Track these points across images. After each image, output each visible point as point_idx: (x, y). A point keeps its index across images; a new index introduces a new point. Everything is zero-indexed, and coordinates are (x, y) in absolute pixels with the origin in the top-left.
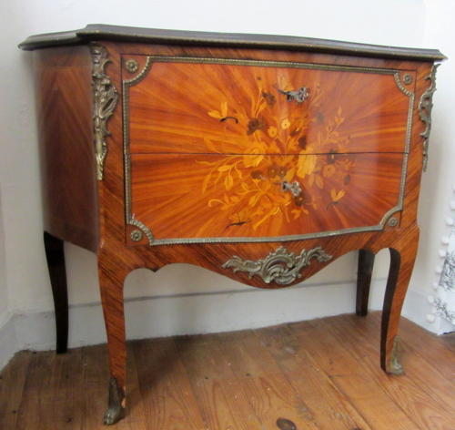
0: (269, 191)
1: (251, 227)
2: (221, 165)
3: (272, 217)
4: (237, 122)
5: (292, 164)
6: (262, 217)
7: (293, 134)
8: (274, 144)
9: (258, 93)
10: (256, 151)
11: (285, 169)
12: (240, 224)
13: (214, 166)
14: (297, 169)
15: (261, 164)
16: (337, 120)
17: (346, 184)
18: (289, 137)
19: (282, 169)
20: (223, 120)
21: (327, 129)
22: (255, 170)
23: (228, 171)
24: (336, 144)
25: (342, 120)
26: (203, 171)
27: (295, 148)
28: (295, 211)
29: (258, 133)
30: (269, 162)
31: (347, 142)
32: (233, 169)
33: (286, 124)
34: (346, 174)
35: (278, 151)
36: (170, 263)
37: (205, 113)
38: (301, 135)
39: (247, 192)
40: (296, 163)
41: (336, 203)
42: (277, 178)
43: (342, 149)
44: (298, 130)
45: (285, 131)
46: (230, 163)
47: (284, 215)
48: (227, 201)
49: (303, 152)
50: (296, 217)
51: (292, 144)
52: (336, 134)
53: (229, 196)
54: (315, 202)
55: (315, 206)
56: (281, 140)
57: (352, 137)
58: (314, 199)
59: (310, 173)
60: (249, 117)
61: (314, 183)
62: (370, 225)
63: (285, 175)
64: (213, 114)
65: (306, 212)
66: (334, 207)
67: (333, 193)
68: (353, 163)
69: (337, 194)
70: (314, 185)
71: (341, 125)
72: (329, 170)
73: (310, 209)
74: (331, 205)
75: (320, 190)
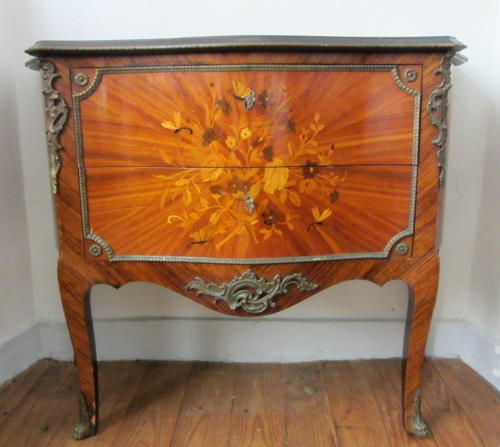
0: (231, 207)
1: (214, 248)
2: (178, 179)
3: (236, 237)
4: (191, 132)
5: (257, 178)
6: (225, 235)
7: (256, 144)
8: (233, 155)
9: (212, 100)
10: (214, 164)
11: (249, 184)
12: (202, 243)
13: (170, 180)
14: (264, 183)
15: (219, 178)
16: (313, 127)
17: (332, 202)
18: (251, 148)
19: (245, 183)
20: (177, 131)
21: (301, 137)
22: (214, 184)
23: (185, 185)
24: (316, 156)
25: (321, 127)
26: (160, 185)
27: (259, 160)
28: (263, 231)
29: (214, 143)
30: (229, 175)
31: (331, 152)
32: (191, 184)
33: (246, 134)
34: (332, 191)
35: (239, 163)
36: (133, 281)
37: (158, 124)
38: (265, 145)
39: (207, 208)
40: (262, 178)
41: (320, 223)
42: (240, 194)
43: (323, 161)
44: (261, 140)
45: (246, 141)
46: (187, 178)
47: (251, 235)
48: (186, 217)
49: (269, 164)
50: (266, 237)
51: (255, 156)
52: (315, 144)
53: (189, 212)
54: (290, 222)
55: (291, 227)
56: (242, 152)
57: (336, 146)
58: (288, 218)
59: (280, 189)
60: (204, 127)
61: (288, 199)
62: (370, 251)
63: (249, 189)
64: (167, 125)
65: (280, 232)
66: (318, 228)
67: (315, 212)
68: (341, 177)
69: (321, 213)
70: (288, 202)
71: (320, 132)
72: (307, 185)
73: (284, 229)
74: (313, 225)
75: (297, 208)
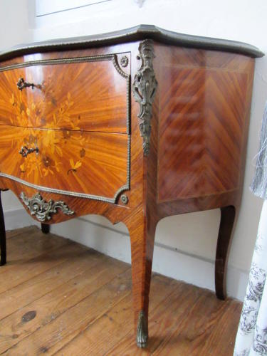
1: (27, 176)
5: (40, 135)
7: (38, 113)
8: (29, 120)
12: (23, 172)
14: (42, 140)
16: (67, 103)
17: (82, 156)
18: (36, 116)
19: (35, 138)
21: (60, 110)
24: (70, 123)
25: (72, 103)
27: (40, 123)
28: (44, 170)
29: (23, 112)
31: (79, 121)
33: (33, 106)
34: (81, 149)
38: (42, 115)
40: (42, 135)
41: (75, 170)
42: (33, 144)
43: (74, 127)
44: (40, 111)
47: (39, 171)
49: (45, 126)
50: (46, 174)
51: (38, 121)
52: (68, 115)
54: (58, 166)
55: (58, 170)
56: (32, 118)
57: (81, 117)
58: (56, 164)
59: (51, 144)
60: (20, 102)
61: (55, 151)
63: (37, 142)
65: (52, 172)
66: (73, 173)
67: (72, 162)
68: (86, 139)
69: (75, 163)
70: (56, 153)
71: (72, 106)
72: (66, 143)
73: (54, 170)
74: (71, 171)
75: (60, 158)
